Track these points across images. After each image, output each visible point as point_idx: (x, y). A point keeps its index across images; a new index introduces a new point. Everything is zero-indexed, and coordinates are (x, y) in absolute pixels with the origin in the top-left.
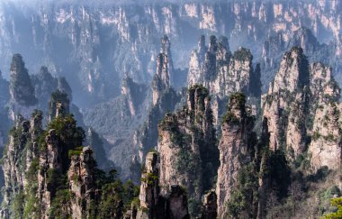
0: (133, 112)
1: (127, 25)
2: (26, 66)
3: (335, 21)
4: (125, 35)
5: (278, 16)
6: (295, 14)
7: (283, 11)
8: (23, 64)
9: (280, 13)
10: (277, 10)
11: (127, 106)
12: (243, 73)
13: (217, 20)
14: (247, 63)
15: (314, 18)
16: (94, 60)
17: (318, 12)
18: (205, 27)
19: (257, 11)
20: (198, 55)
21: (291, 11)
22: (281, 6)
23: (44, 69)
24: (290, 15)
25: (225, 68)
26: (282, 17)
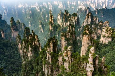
0: (43, 32)
1: (39, 8)
2: (15, 20)
3: (94, 5)
4: (38, 10)
5: (80, 4)
6: (84, 3)
7: (81, 2)
8: (14, 20)
9: (80, 3)
10: (79, 2)
11: (41, 30)
12: (75, 20)
13: (63, 6)
14: (76, 17)
15: (88, 4)
16: (30, 18)
17: (89, 3)
18: (60, 7)
19: (74, 3)
20: (60, 15)
21: (83, 2)
22: (80, 1)
23: (18, 21)
24: (83, 3)
25: (70, 19)
26: (81, 4)
